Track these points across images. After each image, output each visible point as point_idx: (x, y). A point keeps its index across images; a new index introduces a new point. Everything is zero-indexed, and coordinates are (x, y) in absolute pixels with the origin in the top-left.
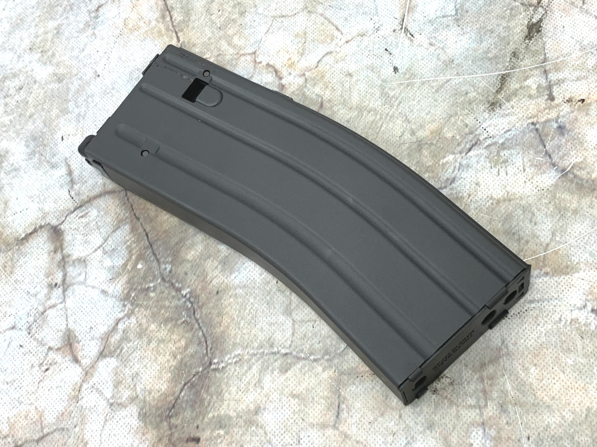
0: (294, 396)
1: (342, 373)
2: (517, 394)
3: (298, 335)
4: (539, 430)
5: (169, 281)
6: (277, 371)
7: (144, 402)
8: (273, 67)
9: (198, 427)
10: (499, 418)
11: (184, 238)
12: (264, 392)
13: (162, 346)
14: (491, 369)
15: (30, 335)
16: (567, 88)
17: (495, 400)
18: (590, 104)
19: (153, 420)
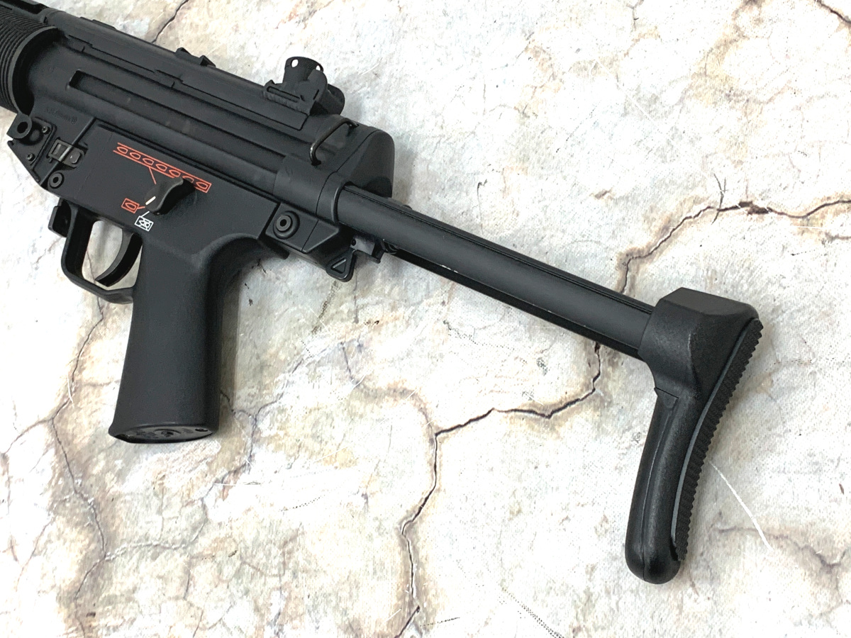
0: (160, 577)
1: (192, 558)
2: (306, 563)
3: (166, 529)
4: (316, 590)
6: (150, 558)
9: (94, 605)
12: (140, 575)
14: (290, 546)
16: (369, 311)
17: (290, 569)
18: (382, 325)
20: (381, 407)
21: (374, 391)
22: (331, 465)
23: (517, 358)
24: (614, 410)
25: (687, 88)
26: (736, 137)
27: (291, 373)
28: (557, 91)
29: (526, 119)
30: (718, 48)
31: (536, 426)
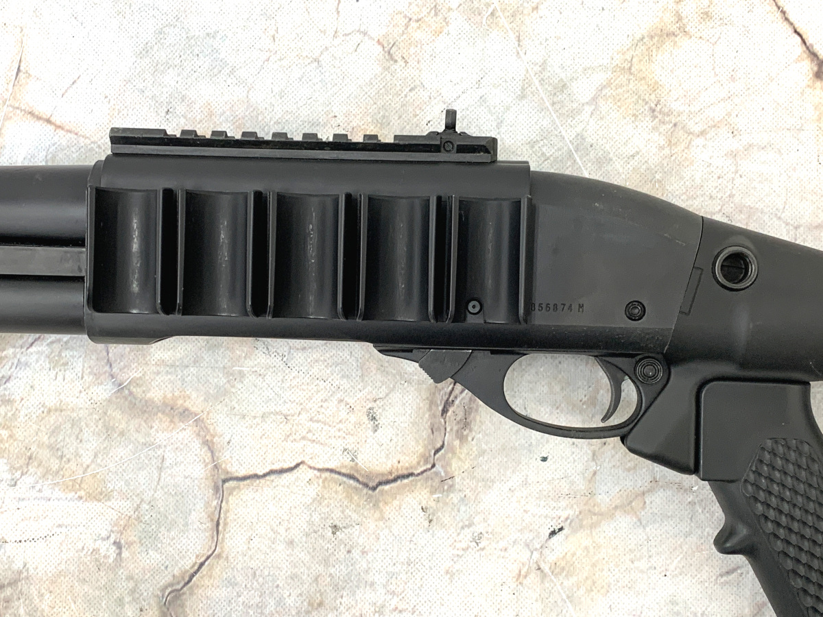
20: (151, 427)
21: (143, 401)
22: (73, 493)
23: (342, 401)
24: (455, 497)
25: (605, 83)
26: (653, 171)
27: (24, 350)
28: (438, 33)
29: (392, 62)
30: (652, 37)
31: (356, 498)
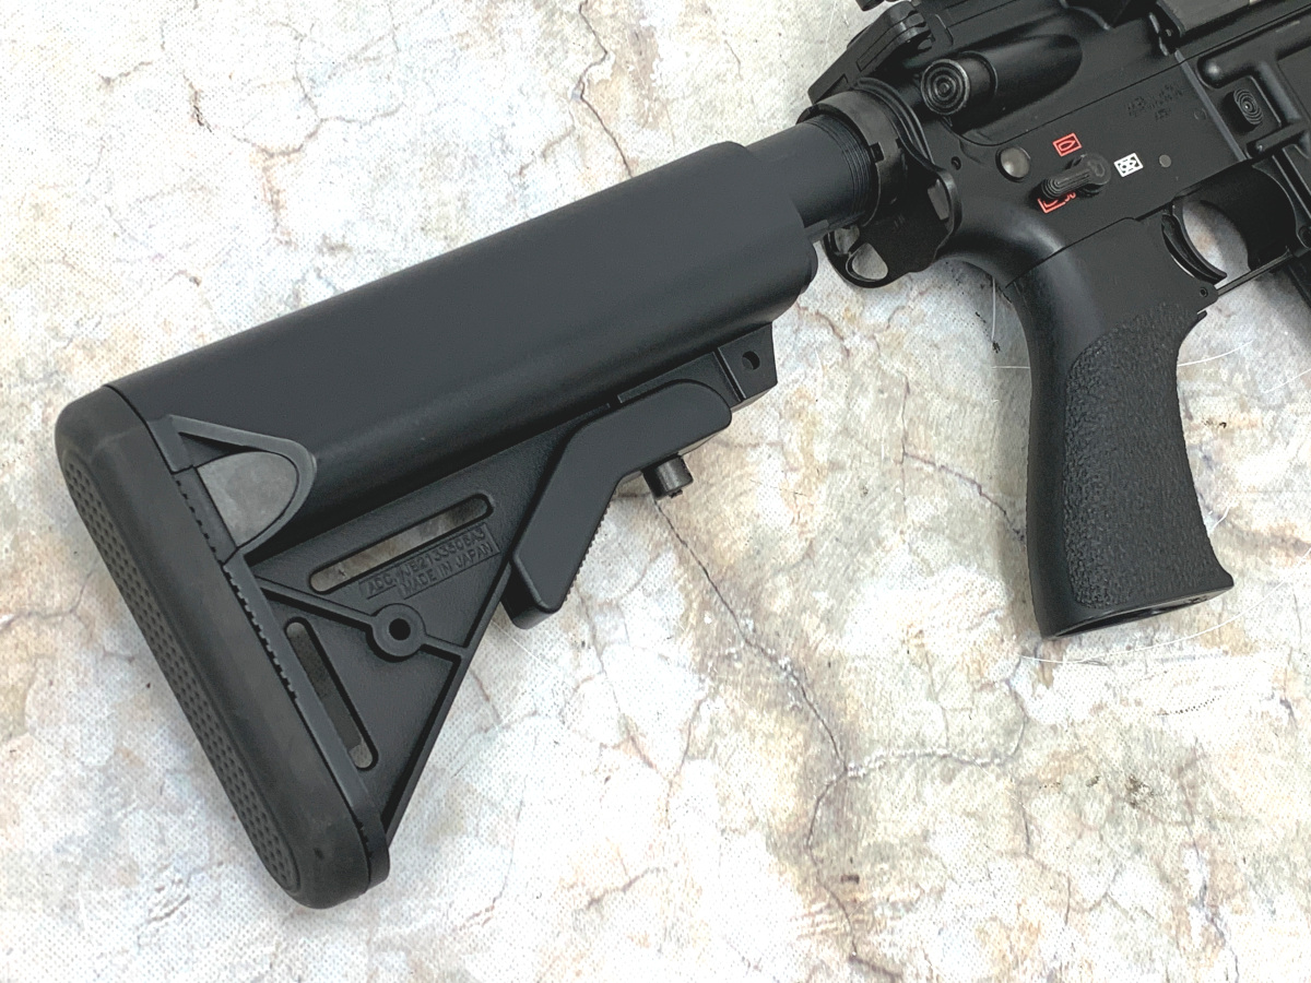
5: (757, 646)
7: (770, 827)
8: (827, 319)
10: (1210, 837)
11: (762, 579)
13: (771, 742)
15: (567, 724)
19: (788, 853)
